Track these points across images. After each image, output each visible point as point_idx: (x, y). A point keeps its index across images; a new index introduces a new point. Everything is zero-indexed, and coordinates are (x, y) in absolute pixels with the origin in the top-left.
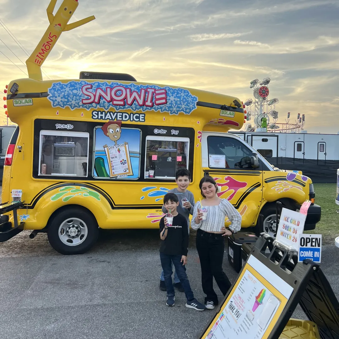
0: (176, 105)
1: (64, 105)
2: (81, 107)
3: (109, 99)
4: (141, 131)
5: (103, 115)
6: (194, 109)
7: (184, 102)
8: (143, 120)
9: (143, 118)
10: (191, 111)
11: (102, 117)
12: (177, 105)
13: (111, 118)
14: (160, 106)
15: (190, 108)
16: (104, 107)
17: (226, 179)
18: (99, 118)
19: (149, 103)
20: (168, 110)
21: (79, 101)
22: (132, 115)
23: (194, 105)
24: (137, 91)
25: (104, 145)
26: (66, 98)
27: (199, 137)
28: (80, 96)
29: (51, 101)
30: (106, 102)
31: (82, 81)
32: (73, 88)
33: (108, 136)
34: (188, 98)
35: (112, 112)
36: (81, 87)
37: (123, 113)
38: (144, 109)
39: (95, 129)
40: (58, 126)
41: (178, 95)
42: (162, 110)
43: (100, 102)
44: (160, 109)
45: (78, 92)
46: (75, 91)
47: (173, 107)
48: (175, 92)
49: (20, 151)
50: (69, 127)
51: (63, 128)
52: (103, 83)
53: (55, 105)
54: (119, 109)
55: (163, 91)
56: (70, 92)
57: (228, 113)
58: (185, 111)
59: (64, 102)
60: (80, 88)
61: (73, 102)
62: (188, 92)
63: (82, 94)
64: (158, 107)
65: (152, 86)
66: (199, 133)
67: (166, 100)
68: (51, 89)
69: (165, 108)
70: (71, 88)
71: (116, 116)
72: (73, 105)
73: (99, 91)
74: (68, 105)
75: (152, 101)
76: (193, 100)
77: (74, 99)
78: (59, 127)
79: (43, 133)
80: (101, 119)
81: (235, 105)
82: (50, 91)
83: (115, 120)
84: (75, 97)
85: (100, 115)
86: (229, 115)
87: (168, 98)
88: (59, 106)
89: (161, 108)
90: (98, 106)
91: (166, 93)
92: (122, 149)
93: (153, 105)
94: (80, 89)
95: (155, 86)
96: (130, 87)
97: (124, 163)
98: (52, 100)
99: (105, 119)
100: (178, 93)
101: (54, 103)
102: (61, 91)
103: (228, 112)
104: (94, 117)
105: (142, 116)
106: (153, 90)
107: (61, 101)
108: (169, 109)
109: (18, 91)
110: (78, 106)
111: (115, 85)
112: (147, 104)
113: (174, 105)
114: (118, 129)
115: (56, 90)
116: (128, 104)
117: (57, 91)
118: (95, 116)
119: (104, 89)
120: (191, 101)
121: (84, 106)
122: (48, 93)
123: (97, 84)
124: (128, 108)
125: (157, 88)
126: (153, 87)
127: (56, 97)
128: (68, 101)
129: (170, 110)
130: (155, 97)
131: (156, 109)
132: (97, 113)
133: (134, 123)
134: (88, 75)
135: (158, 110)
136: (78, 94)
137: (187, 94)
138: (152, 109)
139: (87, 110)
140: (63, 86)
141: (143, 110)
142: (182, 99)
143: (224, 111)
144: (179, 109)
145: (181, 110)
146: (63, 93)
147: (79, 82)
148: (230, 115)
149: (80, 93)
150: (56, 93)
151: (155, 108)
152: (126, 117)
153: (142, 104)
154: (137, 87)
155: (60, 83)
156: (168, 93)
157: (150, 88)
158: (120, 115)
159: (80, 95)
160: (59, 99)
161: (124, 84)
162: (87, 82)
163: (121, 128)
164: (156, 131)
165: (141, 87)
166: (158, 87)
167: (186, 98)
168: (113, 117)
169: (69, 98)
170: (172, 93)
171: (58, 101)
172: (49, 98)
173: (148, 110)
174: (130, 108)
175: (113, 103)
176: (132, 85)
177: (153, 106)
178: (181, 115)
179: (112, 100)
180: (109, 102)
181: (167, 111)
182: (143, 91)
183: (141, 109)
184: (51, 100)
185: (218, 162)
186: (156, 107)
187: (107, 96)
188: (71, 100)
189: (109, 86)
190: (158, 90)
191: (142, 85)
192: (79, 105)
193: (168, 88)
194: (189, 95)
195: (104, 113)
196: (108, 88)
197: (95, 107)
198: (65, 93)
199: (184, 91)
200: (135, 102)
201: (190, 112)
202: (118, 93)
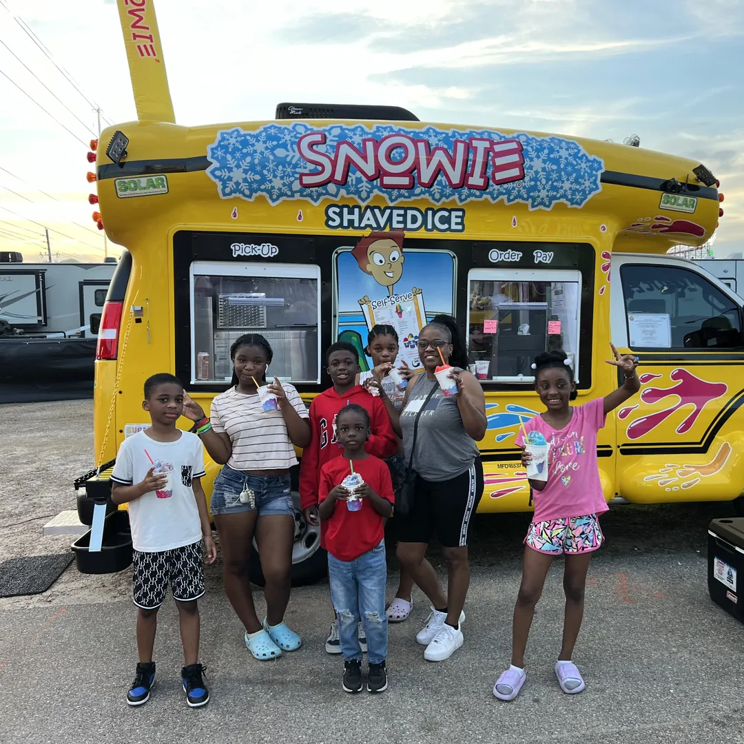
0: (547, 182)
1: (252, 191)
2: (297, 196)
3: (371, 171)
4: (454, 257)
5: (356, 217)
6: (593, 193)
7: (569, 174)
8: (460, 227)
9: (459, 220)
10: (586, 198)
11: (351, 222)
12: (550, 183)
13: (375, 225)
14: (505, 186)
15: (584, 191)
16: (358, 192)
17: (675, 377)
18: (345, 224)
19: (476, 180)
20: (525, 196)
21: (292, 179)
22: (430, 213)
23: (595, 182)
24: (446, 146)
25: (362, 297)
26: (256, 173)
27: (605, 268)
28: (295, 166)
29: (217, 181)
30: (364, 179)
31: (296, 125)
32: (275, 143)
33: (370, 273)
34: (580, 162)
35: (378, 208)
36: (297, 140)
37: (406, 209)
38: (463, 197)
39: (334, 256)
40: (239, 249)
41: (552, 156)
42: (512, 197)
43: (349, 179)
44: (507, 196)
45: (288, 153)
46: (280, 152)
47: (540, 187)
48: (545, 148)
49: (138, 321)
50: (266, 250)
51: (251, 254)
52: (353, 127)
53: (227, 190)
54: (396, 199)
55: (514, 146)
56: (267, 153)
57: (680, 202)
58: (570, 197)
59: (252, 182)
60: (292, 143)
61: (277, 183)
62: (577, 147)
63: (299, 160)
64: (501, 189)
65: (483, 133)
66: (606, 256)
67: (522, 170)
68: (216, 148)
69: (519, 191)
70: (269, 144)
71: (390, 219)
72: (276, 192)
73: (345, 150)
74: (262, 191)
75: (485, 174)
76: (591, 168)
77: (279, 174)
78: (239, 253)
79: (199, 268)
80: (351, 229)
81: (700, 178)
82: (213, 154)
83: (387, 230)
84: (280, 167)
85: (346, 217)
86: (681, 206)
87: (527, 163)
88: (237, 195)
89: (508, 192)
90: (343, 192)
91: (520, 150)
92: (408, 307)
93: (486, 186)
94: (295, 147)
95: (489, 133)
96: (426, 137)
97: (412, 344)
98: (219, 178)
99: (359, 228)
100: (551, 150)
101: (224, 187)
102: (242, 153)
103: (681, 199)
104: (330, 223)
105: (457, 217)
106: (487, 144)
107: (245, 180)
108: (528, 193)
109: (126, 153)
110: (289, 193)
111: (386, 134)
112: (471, 181)
113: (544, 181)
114: (396, 254)
115: (230, 150)
116: (423, 185)
117: (232, 153)
118: (334, 220)
119: (359, 144)
120: (587, 169)
121: (305, 193)
122: (209, 159)
123: (337, 132)
124: (422, 196)
125: (496, 139)
126: (486, 134)
127: (230, 170)
128: (264, 180)
129: (532, 197)
130: (494, 163)
131: (495, 196)
132: (337, 210)
133: (435, 235)
134: (299, 111)
135: (501, 197)
136: (288, 159)
137: (576, 151)
138: (485, 196)
139: (313, 202)
140: (248, 138)
141: (460, 198)
142: (562, 166)
143: (670, 195)
144: (555, 193)
145: (562, 197)
146: (248, 159)
147: (290, 127)
148: (684, 207)
149: (294, 156)
150: (229, 157)
151: (491, 194)
152: (414, 220)
153: (458, 182)
154: (444, 135)
155: (237, 131)
156: (526, 149)
157: (477, 137)
158: (398, 215)
159: (294, 162)
160: (238, 175)
161: (409, 130)
162: (309, 127)
163: (404, 250)
164: (494, 255)
165: (453, 136)
166: (499, 135)
167: (575, 163)
168: (382, 222)
169: (265, 172)
170: (539, 150)
171: (234, 180)
172: (212, 172)
173: (473, 199)
174: (427, 194)
175: (382, 181)
176: (431, 131)
177: (487, 189)
178: (561, 208)
179: (380, 173)
180: (371, 179)
181: (523, 199)
182: (461, 147)
183: (456, 196)
184: (216, 177)
185: (651, 334)
186: (494, 190)
187: (367, 163)
188: (270, 177)
189: (370, 136)
190: (498, 143)
191: (456, 130)
192: (291, 190)
193: (525, 139)
194: (579, 155)
195: (356, 210)
196: (369, 140)
197: (332, 195)
198: (253, 159)
199: (568, 143)
200: (439, 178)
201: (582, 200)
202: (397, 155)
